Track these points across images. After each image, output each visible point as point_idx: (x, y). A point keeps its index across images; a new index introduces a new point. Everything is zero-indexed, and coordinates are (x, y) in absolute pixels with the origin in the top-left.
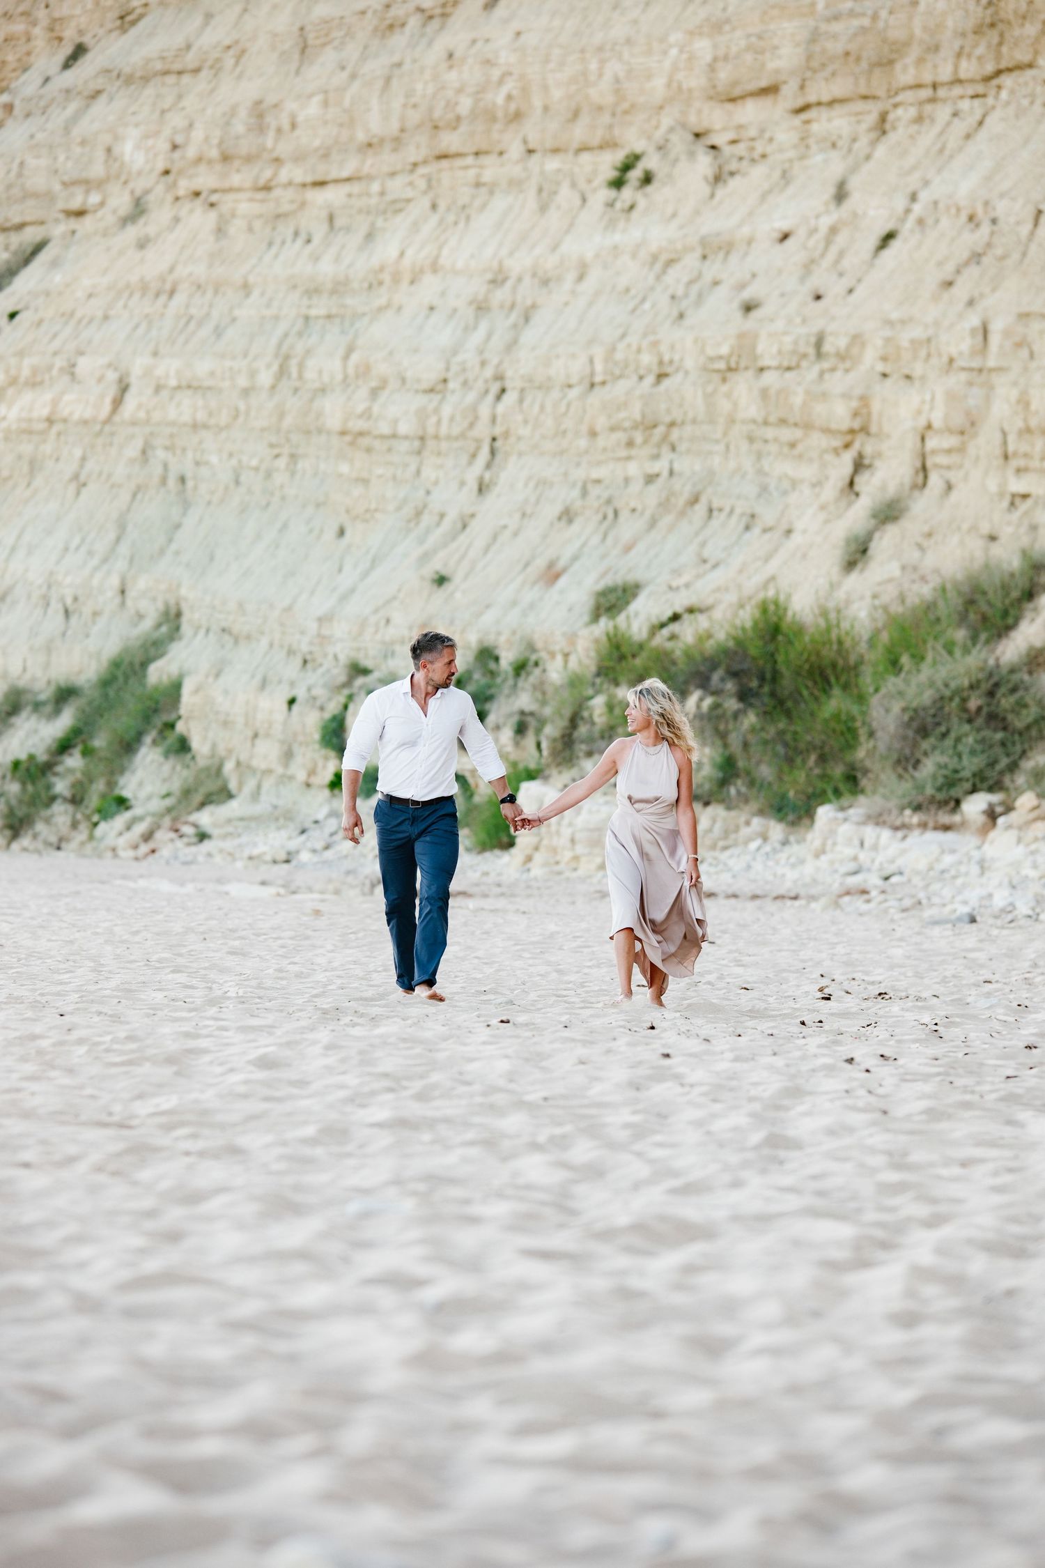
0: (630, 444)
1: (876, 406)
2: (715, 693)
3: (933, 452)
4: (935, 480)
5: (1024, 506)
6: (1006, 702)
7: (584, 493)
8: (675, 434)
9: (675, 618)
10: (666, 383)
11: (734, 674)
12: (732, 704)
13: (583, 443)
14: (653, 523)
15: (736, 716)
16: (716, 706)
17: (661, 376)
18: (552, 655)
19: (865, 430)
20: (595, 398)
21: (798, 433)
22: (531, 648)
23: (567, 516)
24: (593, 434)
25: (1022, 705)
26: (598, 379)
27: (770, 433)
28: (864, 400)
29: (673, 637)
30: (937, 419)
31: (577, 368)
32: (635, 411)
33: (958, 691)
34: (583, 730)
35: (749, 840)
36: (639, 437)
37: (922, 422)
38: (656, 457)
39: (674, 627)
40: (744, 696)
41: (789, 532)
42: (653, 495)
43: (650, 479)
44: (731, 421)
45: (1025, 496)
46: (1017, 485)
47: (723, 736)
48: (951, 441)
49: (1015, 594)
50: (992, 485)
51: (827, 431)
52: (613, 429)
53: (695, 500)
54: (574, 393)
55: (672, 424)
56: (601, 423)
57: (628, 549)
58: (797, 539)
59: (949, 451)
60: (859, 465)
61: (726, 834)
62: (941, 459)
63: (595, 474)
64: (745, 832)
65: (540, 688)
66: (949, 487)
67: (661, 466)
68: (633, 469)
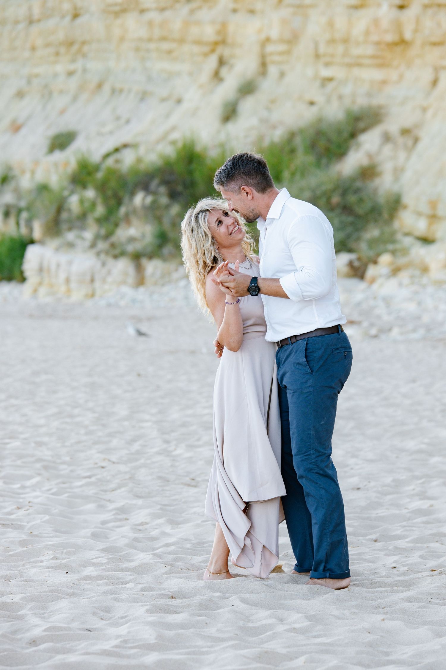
0: (57, 54)
1: (231, 28)
2: (154, 193)
3: (271, 54)
4: (273, 70)
5: (330, 86)
6: (352, 199)
7: (29, 82)
8: (86, 48)
9: (117, 150)
10: (79, 21)
11: (165, 182)
12: (164, 200)
13: (27, 54)
14: (75, 98)
15: (167, 207)
16: (154, 202)
17: (76, 16)
18: (23, 172)
19: (223, 42)
20: (35, 29)
21: (173, 45)
22: (10, 168)
23: (20, 95)
24: (33, 49)
25: (361, 200)
26: (36, 17)
27: (152, 46)
28: (224, 25)
29: (117, 161)
30: (274, 34)
31: (22, 12)
32: (61, 36)
33: (325, 193)
34: (64, 215)
35: (178, 280)
36: (63, 50)
37: (263, 36)
38: (73, 61)
39: (117, 156)
40: (173, 195)
41: (179, 101)
42: (73, 83)
43: (70, 74)
44: (122, 39)
45: (330, 79)
46: (326, 73)
47: (159, 219)
48: (282, 47)
49: (345, 135)
50: (310, 72)
51: (198, 42)
52: (48, 45)
53: (100, 86)
54: (21, 26)
55: (84, 43)
56: (39, 42)
57: (63, 112)
58: (186, 105)
59: (281, 54)
60: (221, 62)
61: (163, 276)
62: (276, 58)
63: (37, 70)
64: (175, 276)
65: (17, 191)
66: (282, 75)
67: (78, 65)
68: (60, 68)
